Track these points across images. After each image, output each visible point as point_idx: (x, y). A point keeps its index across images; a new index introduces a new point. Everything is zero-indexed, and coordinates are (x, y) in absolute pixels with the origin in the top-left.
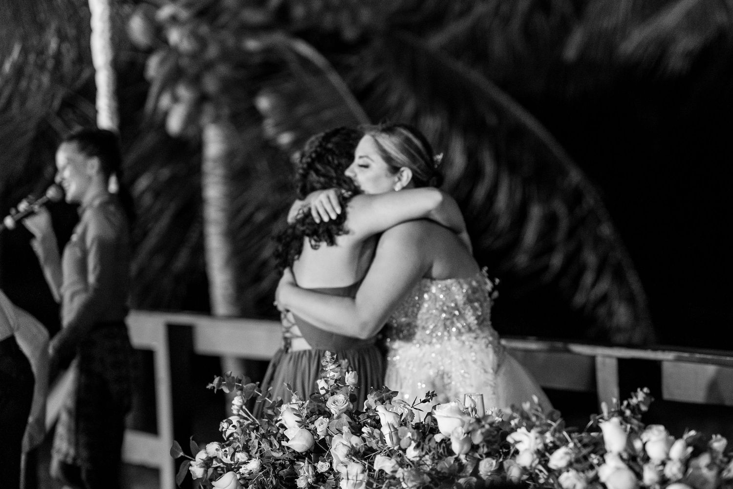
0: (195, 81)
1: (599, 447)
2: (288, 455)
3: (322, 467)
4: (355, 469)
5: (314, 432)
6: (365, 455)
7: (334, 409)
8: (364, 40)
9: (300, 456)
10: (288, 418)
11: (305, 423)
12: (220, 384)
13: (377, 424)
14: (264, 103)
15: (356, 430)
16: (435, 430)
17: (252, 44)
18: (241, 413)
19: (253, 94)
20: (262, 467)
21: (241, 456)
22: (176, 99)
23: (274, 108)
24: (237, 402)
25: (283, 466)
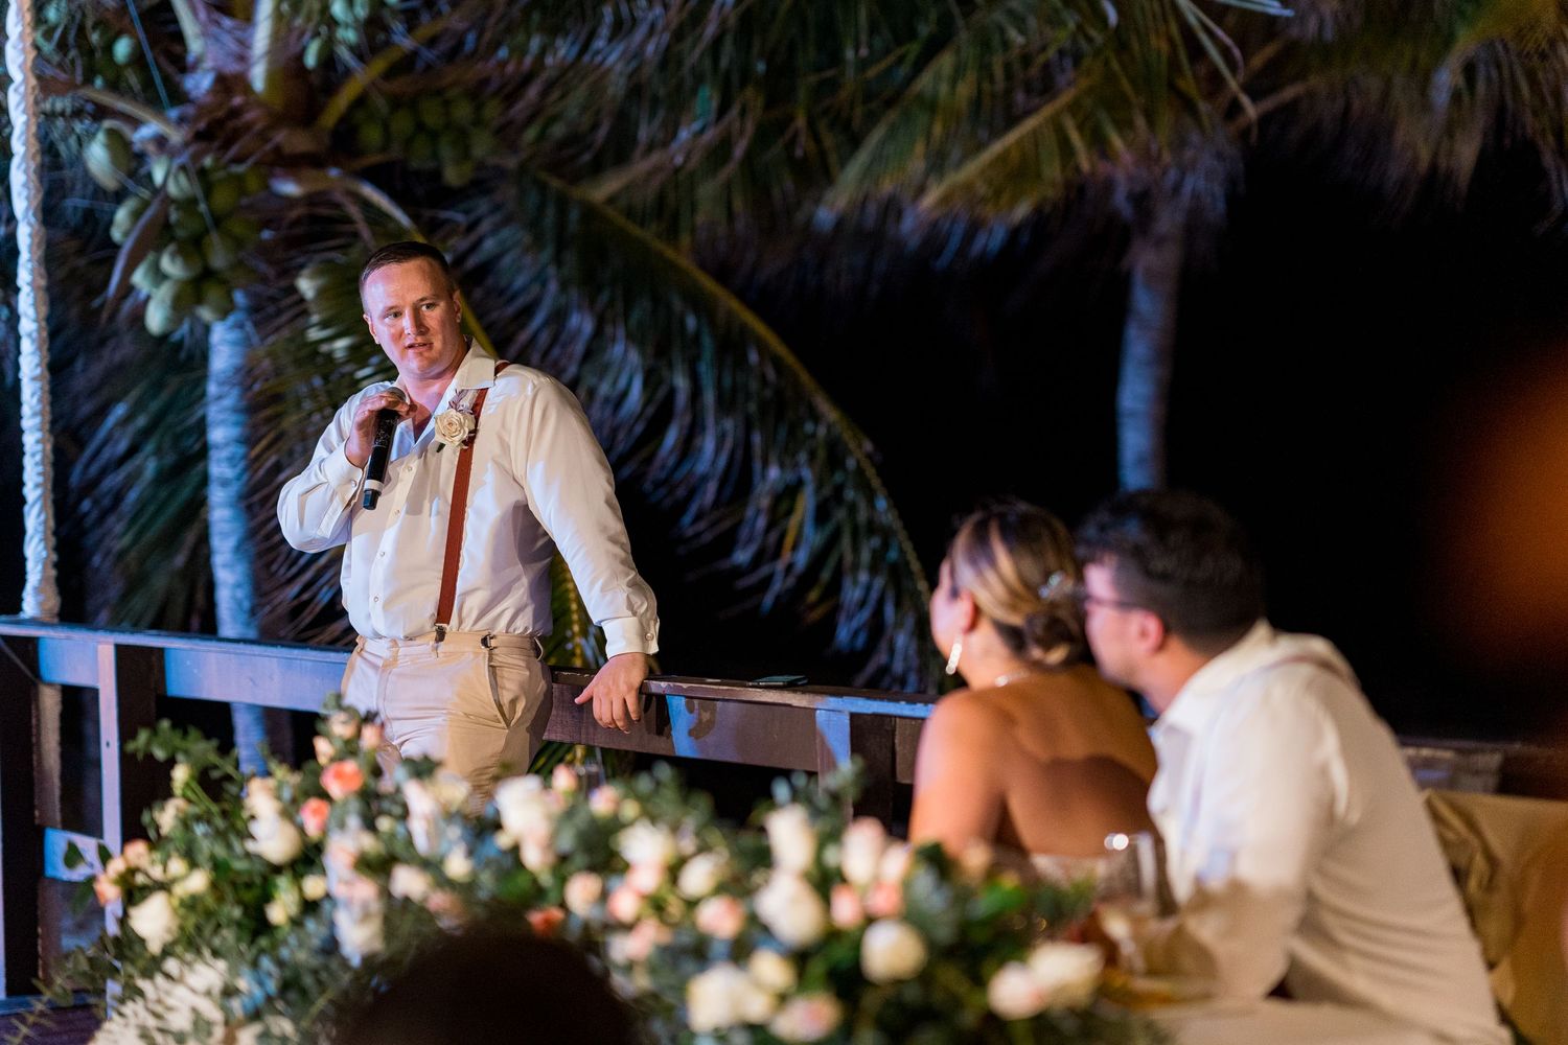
0: (192, 248)
2: (258, 867)
3: (313, 886)
4: (365, 890)
5: (301, 830)
6: (377, 867)
7: (335, 788)
8: (479, 185)
9: (277, 869)
10: (261, 800)
11: (290, 811)
12: (149, 743)
13: (404, 815)
14: (306, 286)
15: (370, 825)
16: (497, 825)
17: (290, 188)
18: (189, 794)
19: (289, 272)
20: (214, 885)
21: (177, 866)
22: (159, 276)
23: (321, 293)
24: (181, 774)
25: (249, 886)
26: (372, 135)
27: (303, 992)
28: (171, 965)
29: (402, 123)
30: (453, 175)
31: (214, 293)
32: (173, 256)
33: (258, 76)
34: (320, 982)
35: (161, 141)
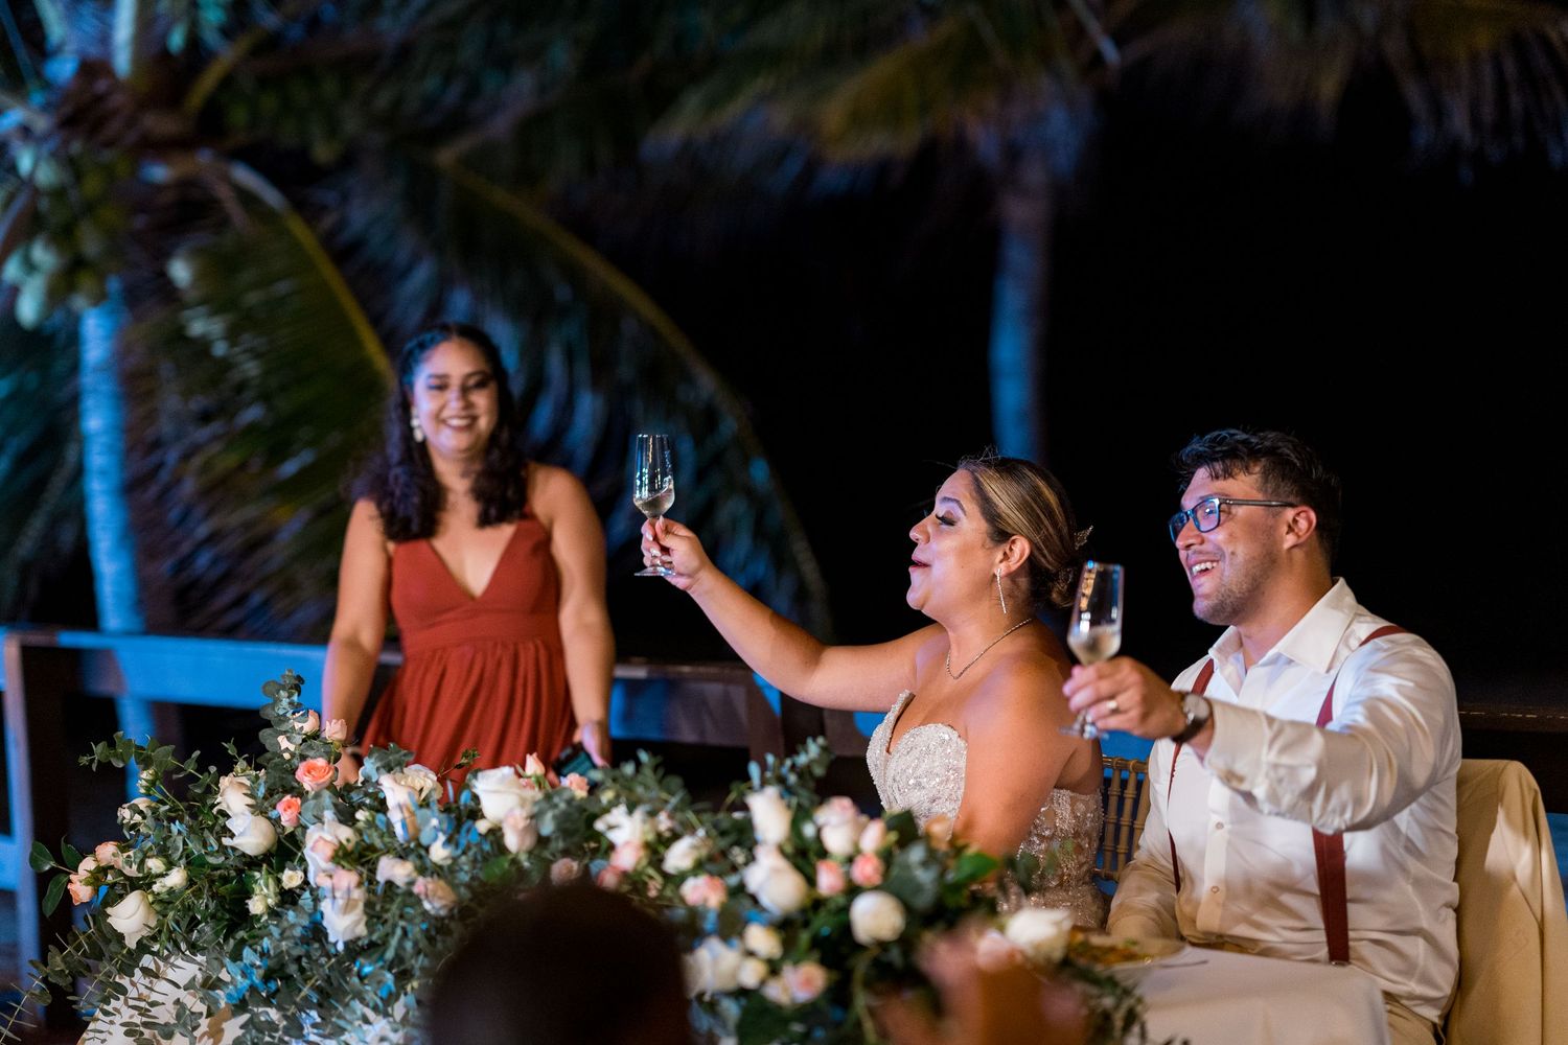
0: (63, 236)
1: (744, 836)
2: (233, 861)
3: (291, 878)
4: (347, 879)
5: (276, 822)
6: (359, 857)
7: (308, 784)
8: (348, 160)
9: (253, 863)
10: (232, 799)
11: (260, 809)
12: (105, 755)
13: (381, 806)
14: (181, 271)
15: (346, 817)
16: (476, 814)
18: (153, 792)
19: (162, 256)
20: (191, 882)
21: (155, 864)
22: (30, 267)
23: (199, 277)
25: (225, 880)
26: (238, 116)
27: (287, 979)
28: (147, 961)
29: (269, 102)
30: (323, 152)
31: (86, 281)
32: (47, 246)
33: (123, 61)
34: (302, 970)
35: (25, 131)
